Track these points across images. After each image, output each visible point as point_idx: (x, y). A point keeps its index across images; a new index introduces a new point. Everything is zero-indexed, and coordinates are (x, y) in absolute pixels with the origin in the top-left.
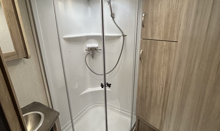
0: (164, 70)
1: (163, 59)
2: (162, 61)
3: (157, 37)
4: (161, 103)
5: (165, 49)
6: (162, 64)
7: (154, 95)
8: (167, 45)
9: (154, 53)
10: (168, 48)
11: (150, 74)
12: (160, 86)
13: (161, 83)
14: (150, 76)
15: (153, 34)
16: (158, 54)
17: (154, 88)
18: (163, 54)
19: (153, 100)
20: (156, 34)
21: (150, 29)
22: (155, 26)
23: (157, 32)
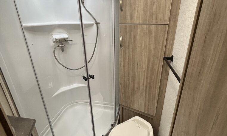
0: (146, 54)
1: (143, 42)
2: (143, 45)
3: (136, 21)
4: (144, 87)
5: (145, 32)
6: (143, 47)
7: (137, 80)
8: (147, 28)
9: (135, 37)
10: (148, 31)
11: (131, 60)
12: (142, 70)
13: (143, 67)
14: (131, 62)
15: (132, 18)
16: (138, 38)
17: (137, 73)
18: (144, 37)
19: (136, 86)
20: (135, 18)
21: (128, 13)
22: (134, 10)
23: (136, 15)
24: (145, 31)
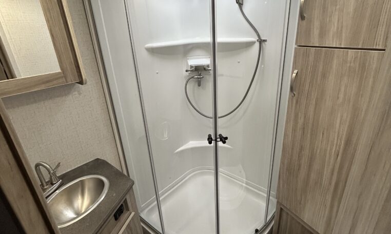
0: (345, 115)
1: (343, 89)
2: (341, 96)
3: (333, 41)
4: (330, 184)
5: (350, 67)
6: (341, 100)
7: (316, 166)
8: (356, 58)
9: (324, 76)
10: (360, 64)
11: (311, 121)
12: (331, 149)
13: (335, 143)
14: (310, 126)
15: (323, 34)
16: (332, 79)
17: (318, 151)
18: (345, 78)
19: (313, 176)
20: (331, 34)
21: (316, 24)
22: (331, 16)
23: (333, 29)
24: (352, 64)
